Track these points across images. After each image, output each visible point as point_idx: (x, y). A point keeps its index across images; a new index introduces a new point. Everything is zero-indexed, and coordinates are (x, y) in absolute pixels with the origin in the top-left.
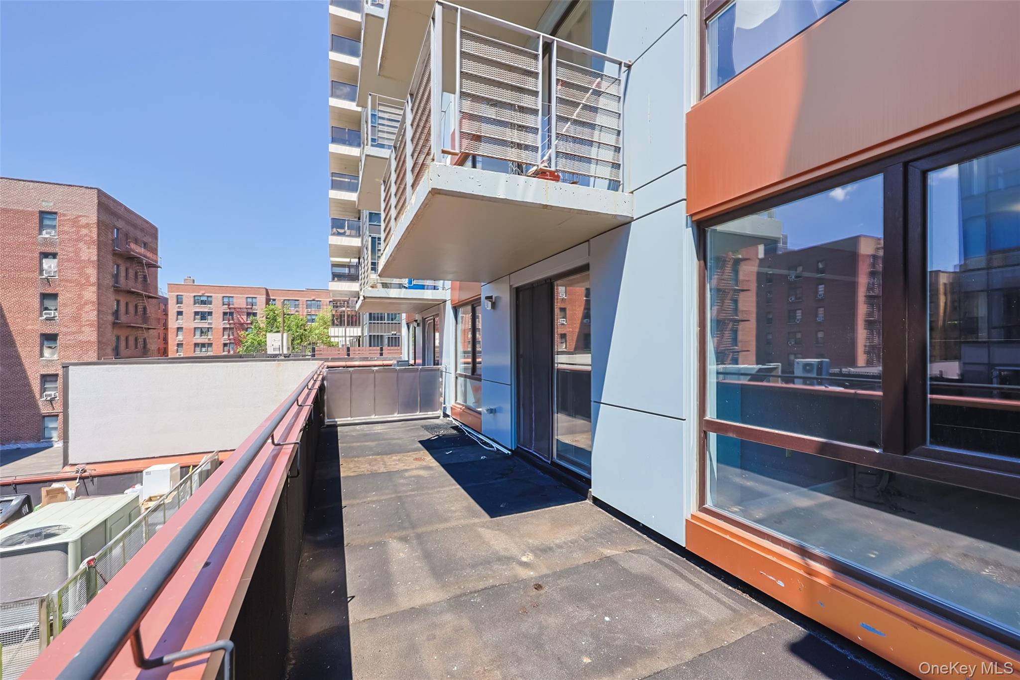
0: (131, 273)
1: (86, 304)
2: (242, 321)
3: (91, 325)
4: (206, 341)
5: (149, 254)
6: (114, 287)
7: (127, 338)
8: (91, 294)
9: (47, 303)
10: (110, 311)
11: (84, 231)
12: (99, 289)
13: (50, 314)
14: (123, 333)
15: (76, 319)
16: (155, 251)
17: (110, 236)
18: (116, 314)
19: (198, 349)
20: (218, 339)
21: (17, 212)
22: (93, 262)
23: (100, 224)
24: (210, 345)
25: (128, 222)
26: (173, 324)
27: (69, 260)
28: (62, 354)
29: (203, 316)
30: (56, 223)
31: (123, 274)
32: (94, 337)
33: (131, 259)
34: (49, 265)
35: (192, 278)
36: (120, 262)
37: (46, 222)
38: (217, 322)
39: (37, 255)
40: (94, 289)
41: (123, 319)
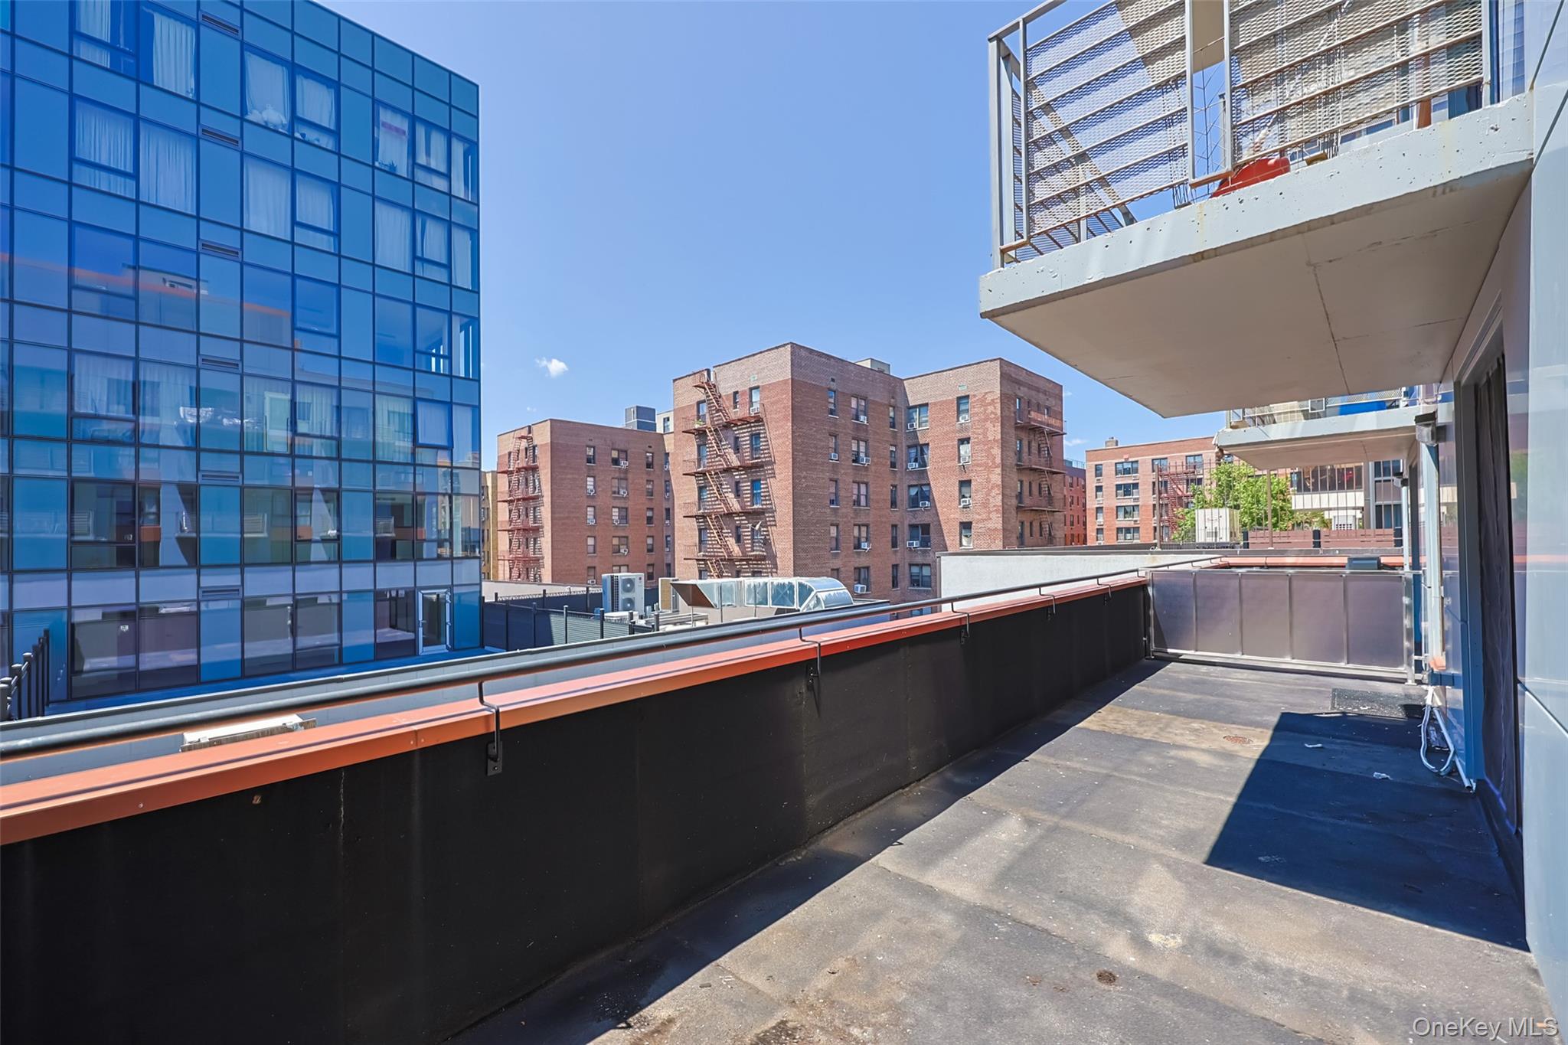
0: (1034, 445)
1: (992, 488)
2: (1180, 493)
3: (997, 511)
4: (1132, 524)
5: (1053, 421)
6: (1017, 465)
7: (1031, 524)
8: (996, 477)
9: (964, 490)
10: (1014, 494)
11: (990, 408)
12: (1003, 470)
13: (965, 501)
14: (1027, 518)
15: (985, 505)
16: (1059, 415)
17: (1012, 409)
18: (1020, 496)
19: (1121, 536)
20: (1147, 522)
21: (942, 403)
22: (997, 441)
23: (1004, 397)
24: (1137, 529)
25: (1030, 387)
26: (1092, 504)
27: (978, 443)
28: (976, 542)
29: (1127, 490)
30: (969, 406)
31: (1026, 449)
32: (1000, 526)
33: (1035, 430)
34: (965, 449)
35: (1115, 439)
36: (1023, 435)
37: (963, 407)
38: (1145, 497)
39: (956, 443)
40: (999, 470)
41: (1027, 501)
